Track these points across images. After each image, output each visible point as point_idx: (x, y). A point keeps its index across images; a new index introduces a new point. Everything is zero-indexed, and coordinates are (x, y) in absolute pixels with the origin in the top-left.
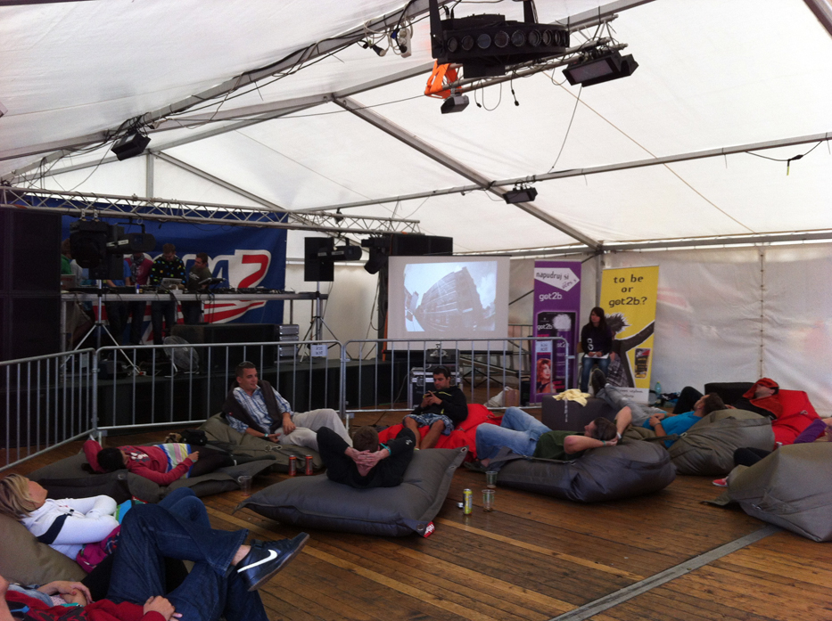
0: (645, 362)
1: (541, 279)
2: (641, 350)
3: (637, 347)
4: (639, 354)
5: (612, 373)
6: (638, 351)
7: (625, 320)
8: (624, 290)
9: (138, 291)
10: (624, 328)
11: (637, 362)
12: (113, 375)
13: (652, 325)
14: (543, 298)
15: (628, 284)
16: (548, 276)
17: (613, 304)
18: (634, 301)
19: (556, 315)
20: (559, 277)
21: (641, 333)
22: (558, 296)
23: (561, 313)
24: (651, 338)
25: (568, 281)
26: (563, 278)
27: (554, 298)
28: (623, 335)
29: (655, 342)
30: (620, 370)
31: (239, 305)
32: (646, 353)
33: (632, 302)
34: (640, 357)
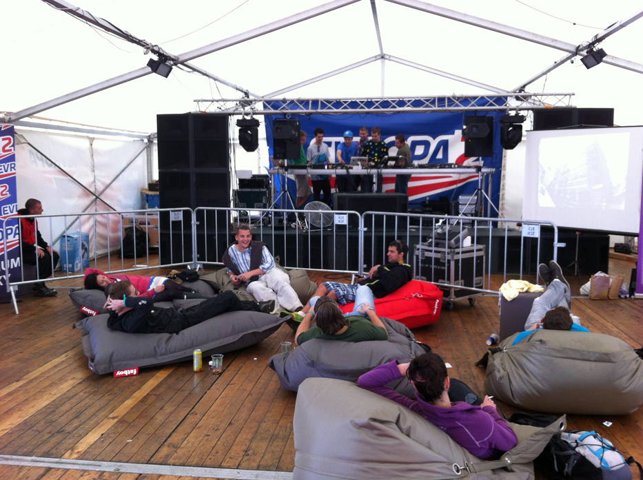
9: (326, 167)
12: (284, 227)
31: (455, 177)
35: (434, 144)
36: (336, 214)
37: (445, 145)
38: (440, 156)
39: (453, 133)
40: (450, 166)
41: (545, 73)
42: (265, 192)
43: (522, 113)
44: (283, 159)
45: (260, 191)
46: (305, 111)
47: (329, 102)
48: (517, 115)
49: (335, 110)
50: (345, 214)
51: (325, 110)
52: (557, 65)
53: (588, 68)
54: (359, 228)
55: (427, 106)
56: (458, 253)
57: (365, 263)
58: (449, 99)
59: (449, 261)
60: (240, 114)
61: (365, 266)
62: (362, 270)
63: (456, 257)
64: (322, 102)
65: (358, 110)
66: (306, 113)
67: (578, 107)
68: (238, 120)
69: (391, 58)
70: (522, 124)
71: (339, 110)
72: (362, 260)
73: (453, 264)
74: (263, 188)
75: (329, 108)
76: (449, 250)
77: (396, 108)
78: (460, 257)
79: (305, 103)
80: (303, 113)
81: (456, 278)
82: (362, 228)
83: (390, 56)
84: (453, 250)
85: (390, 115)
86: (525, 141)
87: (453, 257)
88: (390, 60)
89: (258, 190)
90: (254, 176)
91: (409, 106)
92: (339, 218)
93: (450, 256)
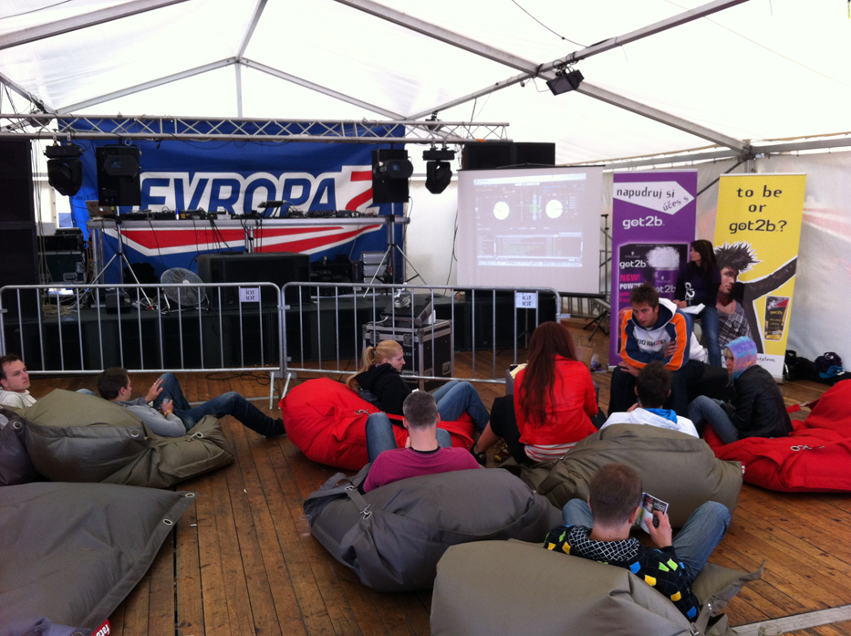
0: (780, 317)
1: (625, 199)
2: (776, 299)
3: (770, 294)
4: (773, 304)
5: (732, 331)
6: (770, 300)
7: (752, 253)
8: (753, 208)
9: (177, 216)
10: (750, 266)
11: (768, 316)
13: (794, 263)
14: (628, 224)
15: (758, 199)
16: (637, 194)
17: (735, 228)
18: (767, 225)
19: (653, 247)
20: (657, 194)
21: (777, 273)
22: (655, 221)
23: (661, 246)
24: (791, 281)
25: (672, 200)
26: (664, 195)
27: (648, 224)
28: (751, 275)
29: (797, 286)
30: (742, 327)
31: (346, 229)
32: (783, 304)
33: (765, 227)
34: (772, 310)
35: (315, 184)
36: (242, 287)
37: (329, 185)
38: (324, 200)
39: (340, 170)
40: (340, 215)
41: (475, 97)
42: (80, 256)
43: (451, 147)
44: (115, 205)
45: (72, 255)
46: (154, 134)
47: (190, 121)
48: (444, 149)
49: (201, 135)
50: (257, 287)
51: (182, 135)
52: (498, 87)
53: (555, 93)
54: (279, 306)
55: (330, 134)
56: (430, 332)
57: (288, 355)
58: (358, 125)
59: (416, 345)
60: (50, 137)
61: (289, 359)
62: (286, 364)
63: (426, 338)
64: (178, 122)
65: (232, 136)
66: (154, 138)
67: (515, 141)
68: (48, 147)
69: (250, 63)
70: (451, 162)
71: (207, 135)
72: (285, 352)
73: (421, 347)
74: (76, 249)
75: (191, 131)
76: (416, 330)
77: (288, 134)
78: (433, 336)
79: (153, 123)
80: (150, 138)
81: (427, 365)
82: (282, 307)
83: (248, 61)
84: (421, 330)
85: (280, 145)
86: (455, 181)
87: (421, 339)
88: (247, 66)
89: (68, 253)
90: (59, 232)
91: (305, 133)
92: (247, 293)
93: (417, 338)
